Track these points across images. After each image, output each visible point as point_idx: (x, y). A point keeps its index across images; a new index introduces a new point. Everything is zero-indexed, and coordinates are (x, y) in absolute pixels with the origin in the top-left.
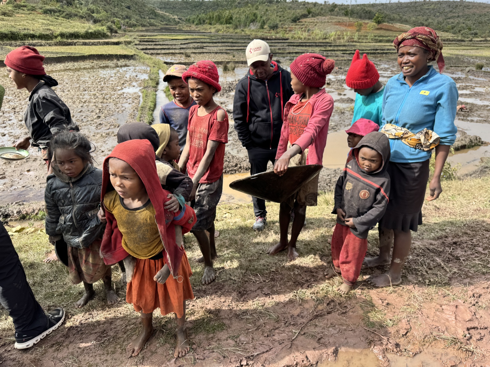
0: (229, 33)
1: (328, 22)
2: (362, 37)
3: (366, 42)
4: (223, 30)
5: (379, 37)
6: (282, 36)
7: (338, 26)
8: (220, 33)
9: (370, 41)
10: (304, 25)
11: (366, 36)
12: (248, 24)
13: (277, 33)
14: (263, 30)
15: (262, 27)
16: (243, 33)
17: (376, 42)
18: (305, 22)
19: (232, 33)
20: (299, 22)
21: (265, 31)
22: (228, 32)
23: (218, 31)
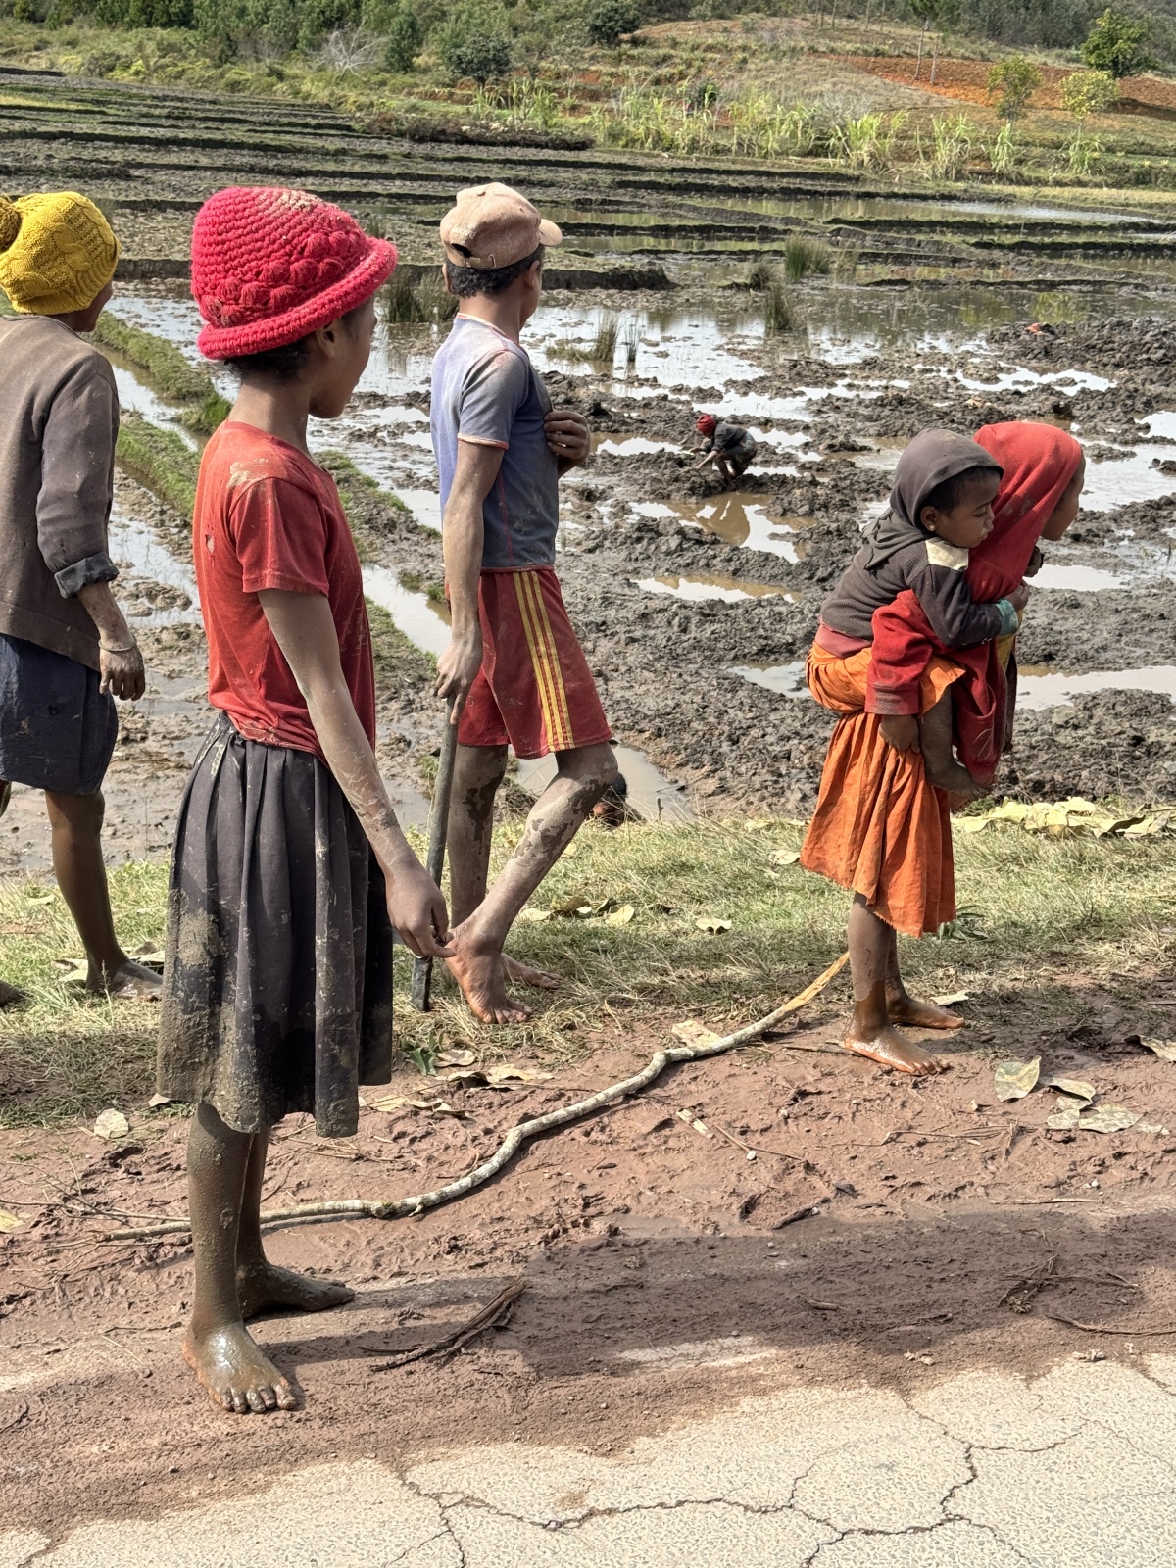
0: (182, 84)
1: (813, 51)
2: (1038, 151)
3: (1058, 183)
4: (138, 64)
5: (1130, 152)
6: (539, 120)
7: (875, 81)
8: (122, 78)
9: (1085, 177)
10: (666, 59)
11: (1057, 146)
12: (304, 32)
13: (506, 102)
14: (408, 79)
15: (402, 60)
16: (281, 87)
17: (1118, 185)
18: (675, 44)
19: (206, 82)
20: (635, 42)
21: (426, 84)
22: (180, 75)
23: (105, 65)
